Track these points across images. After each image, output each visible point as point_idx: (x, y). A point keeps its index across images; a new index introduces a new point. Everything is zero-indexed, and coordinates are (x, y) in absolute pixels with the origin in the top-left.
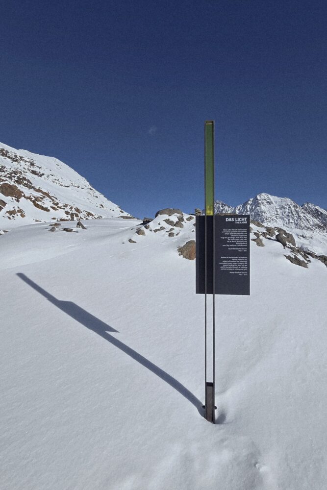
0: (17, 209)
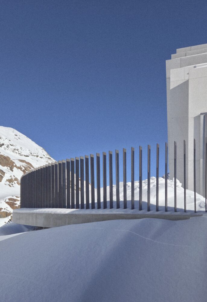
0: (13, 178)
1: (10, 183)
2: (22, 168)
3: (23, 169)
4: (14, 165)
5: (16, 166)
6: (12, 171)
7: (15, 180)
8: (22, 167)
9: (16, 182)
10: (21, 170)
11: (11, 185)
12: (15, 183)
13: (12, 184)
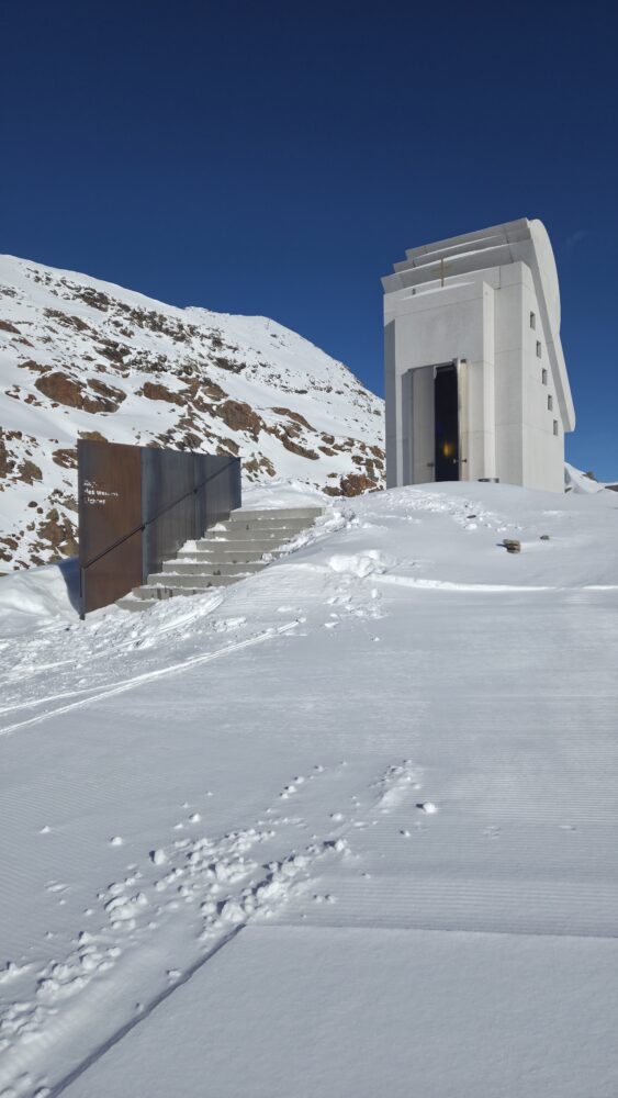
0: (259, 458)
1: (250, 472)
2: (279, 431)
3: (282, 432)
4: (261, 424)
5: (264, 427)
6: (256, 439)
7: (263, 465)
8: (279, 427)
9: (264, 468)
10: (277, 436)
11: (254, 478)
12: (262, 472)
13: (256, 476)
